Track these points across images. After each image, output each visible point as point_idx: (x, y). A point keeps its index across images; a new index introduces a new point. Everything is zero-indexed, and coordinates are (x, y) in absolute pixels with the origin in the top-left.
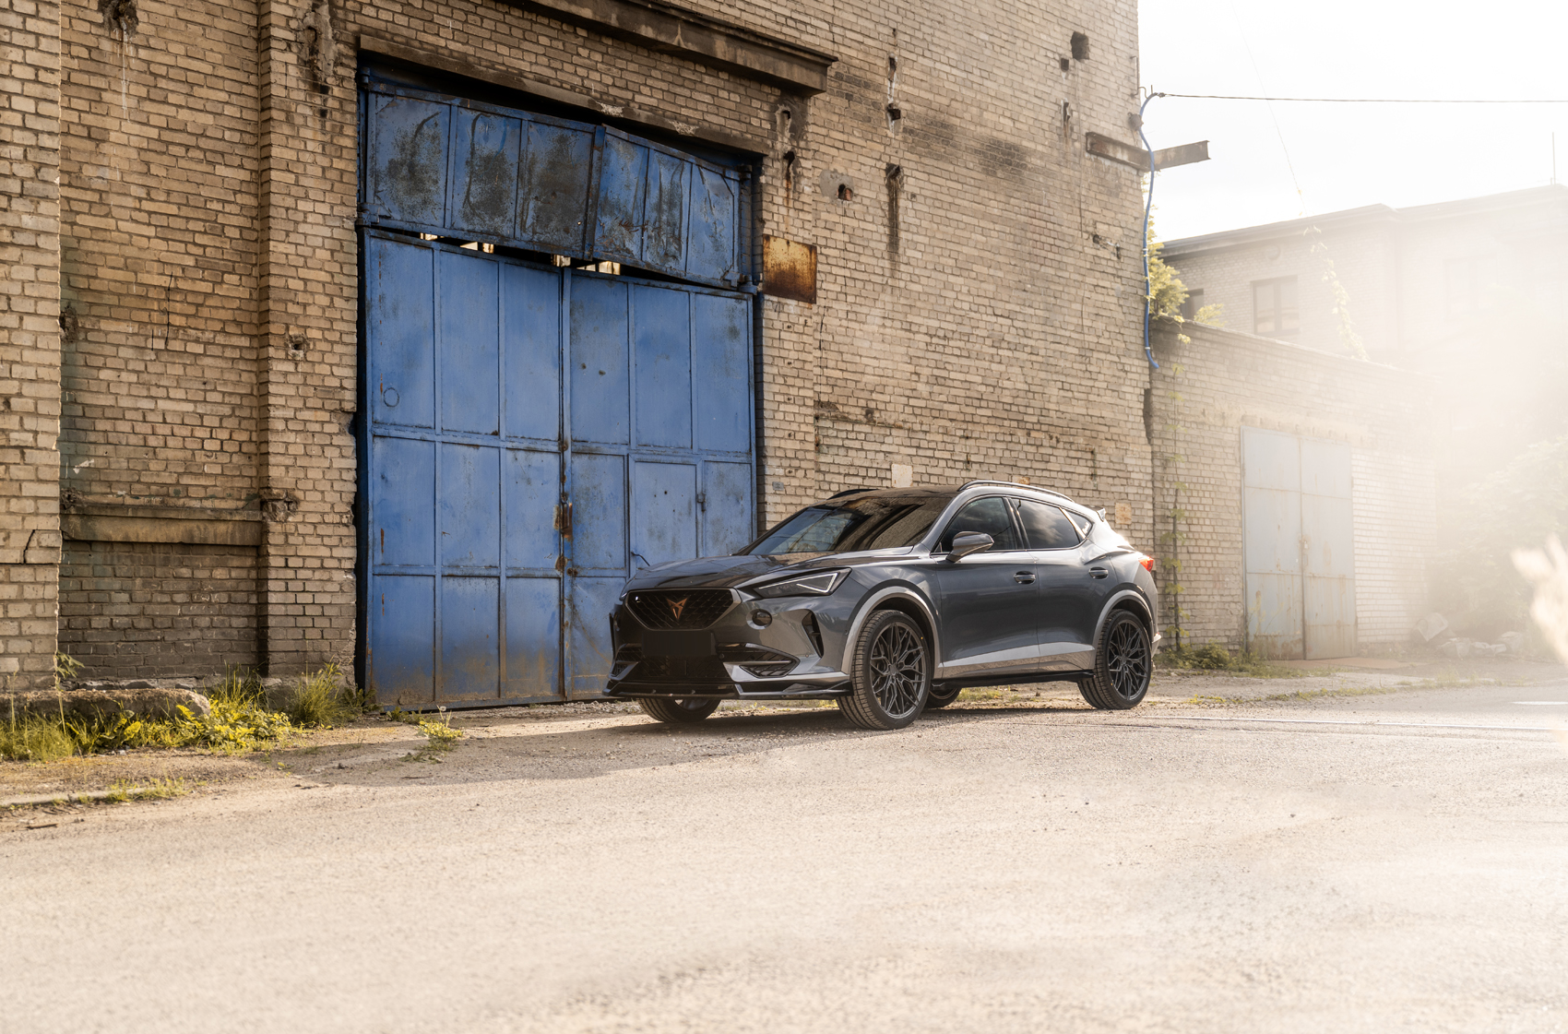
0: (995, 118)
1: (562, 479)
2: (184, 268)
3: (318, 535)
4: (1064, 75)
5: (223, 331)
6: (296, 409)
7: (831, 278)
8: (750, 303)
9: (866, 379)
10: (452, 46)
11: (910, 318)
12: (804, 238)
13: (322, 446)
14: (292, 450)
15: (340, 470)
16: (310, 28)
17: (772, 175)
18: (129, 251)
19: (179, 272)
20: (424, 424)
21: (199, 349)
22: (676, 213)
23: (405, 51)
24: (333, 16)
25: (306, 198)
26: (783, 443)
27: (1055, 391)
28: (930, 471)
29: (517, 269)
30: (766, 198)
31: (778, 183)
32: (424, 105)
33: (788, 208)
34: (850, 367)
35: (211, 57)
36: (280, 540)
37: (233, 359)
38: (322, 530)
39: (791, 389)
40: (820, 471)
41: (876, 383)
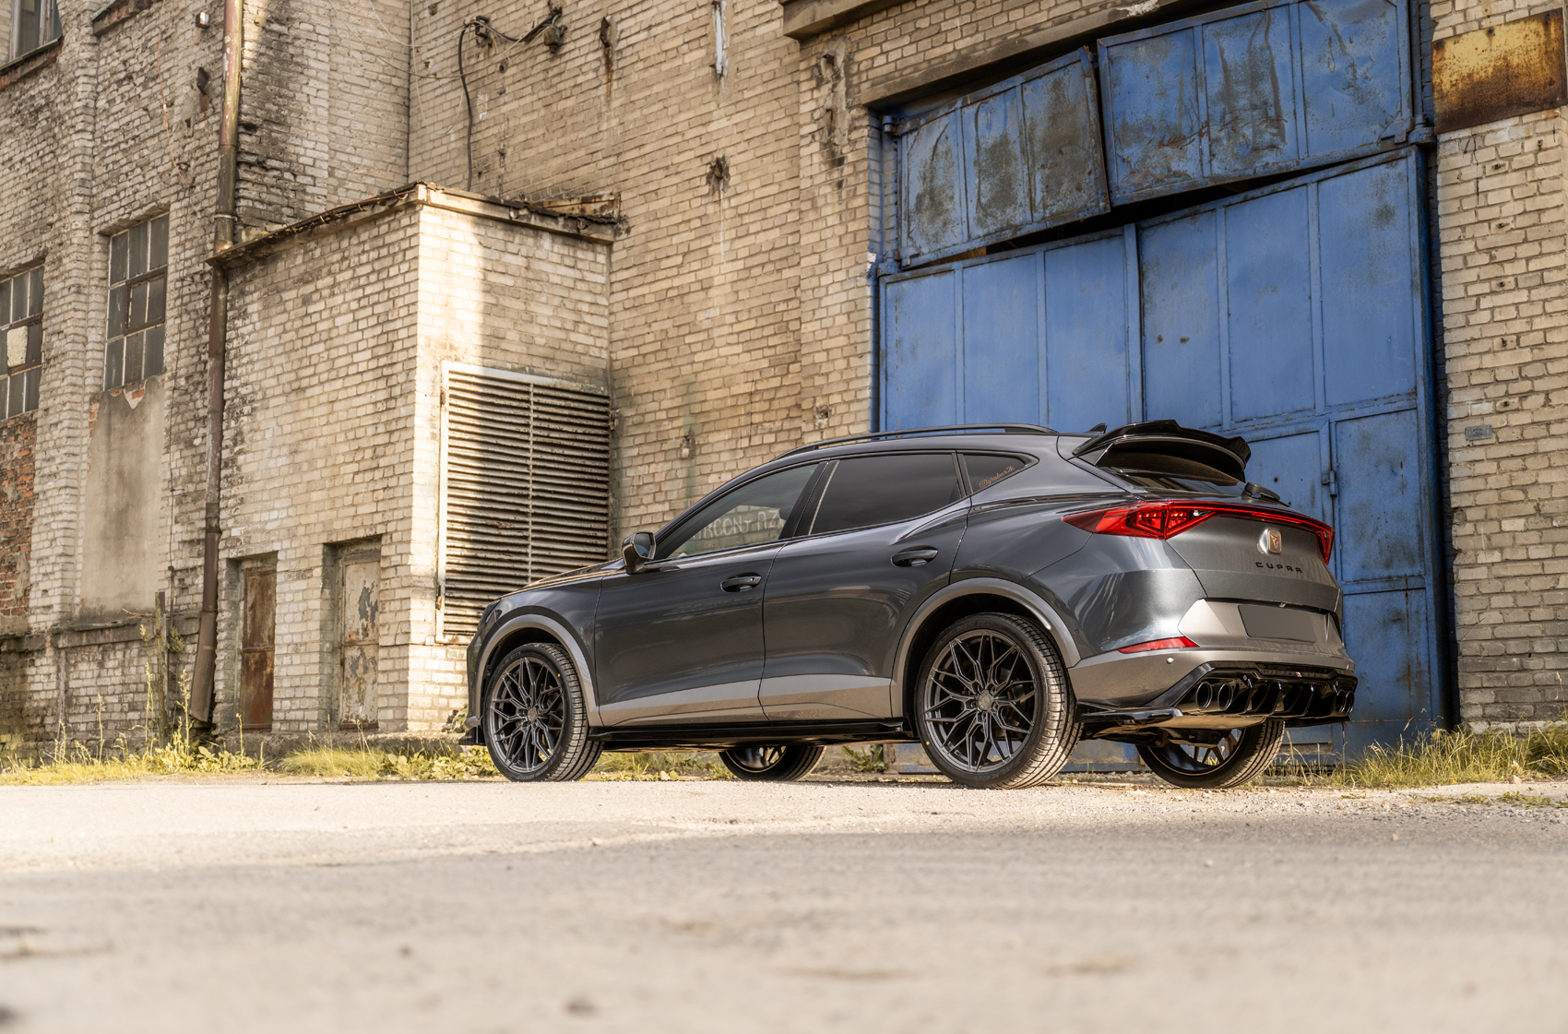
2: (761, 371)
8: (1413, 160)
10: (959, 45)
12: (1529, 8)
16: (828, 110)
18: (726, 371)
19: (757, 376)
22: (1266, 87)
24: (849, 85)
25: (827, 271)
26: (1488, 361)
32: (937, 123)
39: (1507, 266)
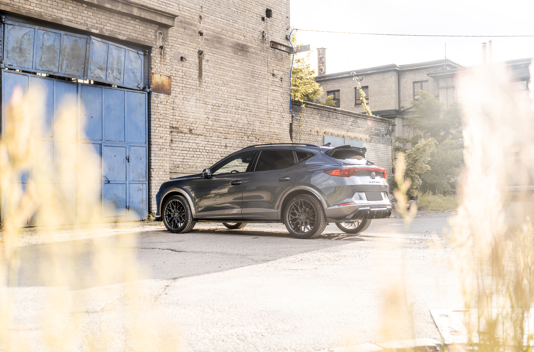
0: (238, 36)
4: (263, 22)
7: (177, 87)
9: (189, 119)
10: (36, 9)
11: (206, 100)
12: (167, 74)
17: (155, 53)
22: (120, 65)
23: (17, 10)
26: (158, 140)
27: (258, 124)
28: (212, 149)
29: (60, 83)
30: (152, 60)
31: (157, 56)
32: (25, 28)
33: (161, 64)
34: (184, 116)
39: (161, 122)
40: (172, 149)
41: (193, 121)
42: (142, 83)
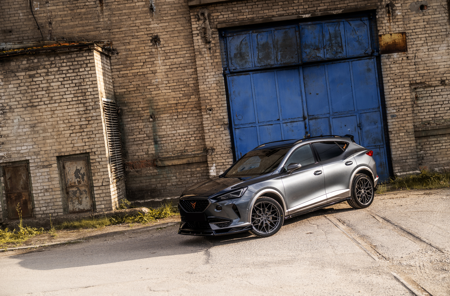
1: (306, 128)
2: (180, 97)
3: (221, 157)
5: (192, 110)
6: (211, 126)
8: (375, 59)
10: (248, 16)
12: (399, 31)
13: (220, 134)
14: (211, 137)
15: (226, 139)
16: (203, 28)
17: (382, 15)
18: (165, 97)
19: (178, 99)
20: (252, 122)
21: (186, 116)
22: (339, 39)
25: (208, 72)
26: (394, 102)
30: (378, 22)
31: (384, 16)
32: (242, 36)
33: (390, 23)
35: (180, 44)
36: (210, 160)
37: (196, 117)
38: (222, 155)
39: (397, 83)
40: (418, 106)
41: (446, 70)
42: (370, 48)
